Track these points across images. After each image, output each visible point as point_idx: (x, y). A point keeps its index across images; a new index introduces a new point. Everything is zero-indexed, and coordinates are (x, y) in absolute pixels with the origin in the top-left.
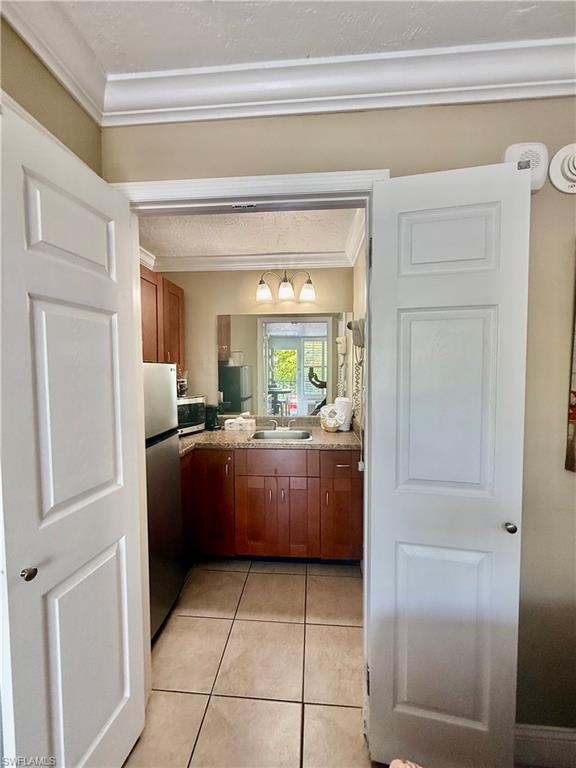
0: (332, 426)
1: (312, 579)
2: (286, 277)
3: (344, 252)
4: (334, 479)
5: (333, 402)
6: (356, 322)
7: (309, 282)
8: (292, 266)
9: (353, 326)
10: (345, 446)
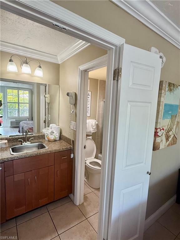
0: (53, 139)
1: (52, 212)
2: (26, 61)
3: (57, 56)
4: (60, 164)
5: (49, 127)
6: (71, 93)
7: (40, 67)
8: (28, 55)
9: (70, 94)
10: (65, 149)
